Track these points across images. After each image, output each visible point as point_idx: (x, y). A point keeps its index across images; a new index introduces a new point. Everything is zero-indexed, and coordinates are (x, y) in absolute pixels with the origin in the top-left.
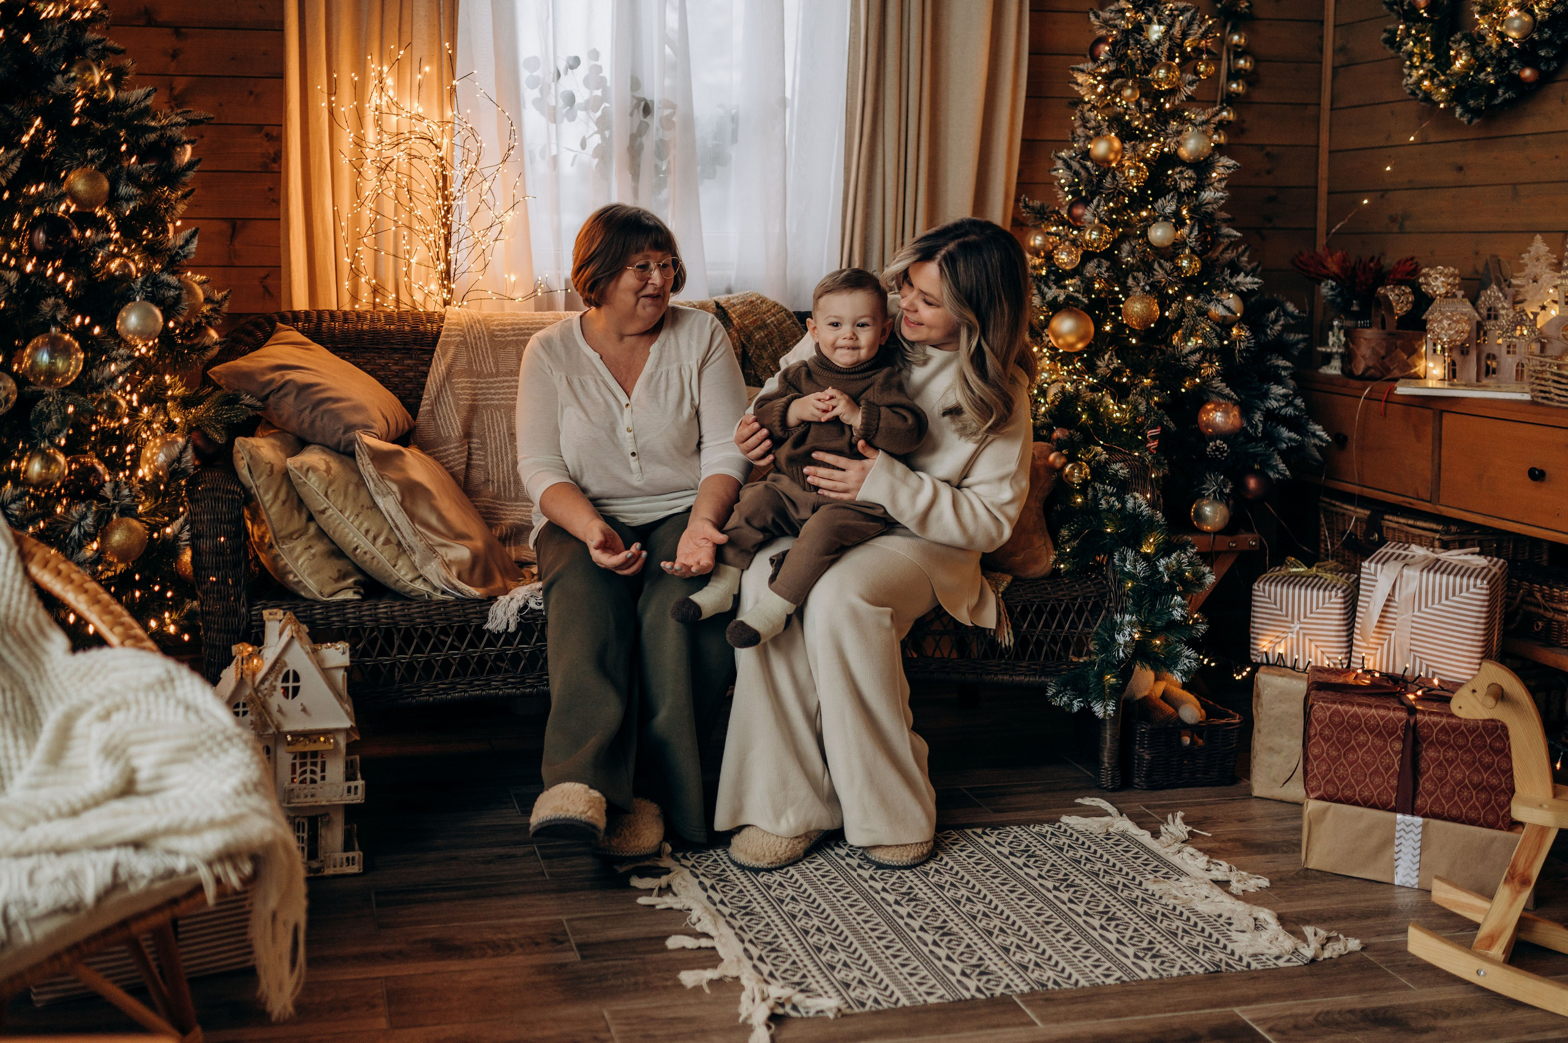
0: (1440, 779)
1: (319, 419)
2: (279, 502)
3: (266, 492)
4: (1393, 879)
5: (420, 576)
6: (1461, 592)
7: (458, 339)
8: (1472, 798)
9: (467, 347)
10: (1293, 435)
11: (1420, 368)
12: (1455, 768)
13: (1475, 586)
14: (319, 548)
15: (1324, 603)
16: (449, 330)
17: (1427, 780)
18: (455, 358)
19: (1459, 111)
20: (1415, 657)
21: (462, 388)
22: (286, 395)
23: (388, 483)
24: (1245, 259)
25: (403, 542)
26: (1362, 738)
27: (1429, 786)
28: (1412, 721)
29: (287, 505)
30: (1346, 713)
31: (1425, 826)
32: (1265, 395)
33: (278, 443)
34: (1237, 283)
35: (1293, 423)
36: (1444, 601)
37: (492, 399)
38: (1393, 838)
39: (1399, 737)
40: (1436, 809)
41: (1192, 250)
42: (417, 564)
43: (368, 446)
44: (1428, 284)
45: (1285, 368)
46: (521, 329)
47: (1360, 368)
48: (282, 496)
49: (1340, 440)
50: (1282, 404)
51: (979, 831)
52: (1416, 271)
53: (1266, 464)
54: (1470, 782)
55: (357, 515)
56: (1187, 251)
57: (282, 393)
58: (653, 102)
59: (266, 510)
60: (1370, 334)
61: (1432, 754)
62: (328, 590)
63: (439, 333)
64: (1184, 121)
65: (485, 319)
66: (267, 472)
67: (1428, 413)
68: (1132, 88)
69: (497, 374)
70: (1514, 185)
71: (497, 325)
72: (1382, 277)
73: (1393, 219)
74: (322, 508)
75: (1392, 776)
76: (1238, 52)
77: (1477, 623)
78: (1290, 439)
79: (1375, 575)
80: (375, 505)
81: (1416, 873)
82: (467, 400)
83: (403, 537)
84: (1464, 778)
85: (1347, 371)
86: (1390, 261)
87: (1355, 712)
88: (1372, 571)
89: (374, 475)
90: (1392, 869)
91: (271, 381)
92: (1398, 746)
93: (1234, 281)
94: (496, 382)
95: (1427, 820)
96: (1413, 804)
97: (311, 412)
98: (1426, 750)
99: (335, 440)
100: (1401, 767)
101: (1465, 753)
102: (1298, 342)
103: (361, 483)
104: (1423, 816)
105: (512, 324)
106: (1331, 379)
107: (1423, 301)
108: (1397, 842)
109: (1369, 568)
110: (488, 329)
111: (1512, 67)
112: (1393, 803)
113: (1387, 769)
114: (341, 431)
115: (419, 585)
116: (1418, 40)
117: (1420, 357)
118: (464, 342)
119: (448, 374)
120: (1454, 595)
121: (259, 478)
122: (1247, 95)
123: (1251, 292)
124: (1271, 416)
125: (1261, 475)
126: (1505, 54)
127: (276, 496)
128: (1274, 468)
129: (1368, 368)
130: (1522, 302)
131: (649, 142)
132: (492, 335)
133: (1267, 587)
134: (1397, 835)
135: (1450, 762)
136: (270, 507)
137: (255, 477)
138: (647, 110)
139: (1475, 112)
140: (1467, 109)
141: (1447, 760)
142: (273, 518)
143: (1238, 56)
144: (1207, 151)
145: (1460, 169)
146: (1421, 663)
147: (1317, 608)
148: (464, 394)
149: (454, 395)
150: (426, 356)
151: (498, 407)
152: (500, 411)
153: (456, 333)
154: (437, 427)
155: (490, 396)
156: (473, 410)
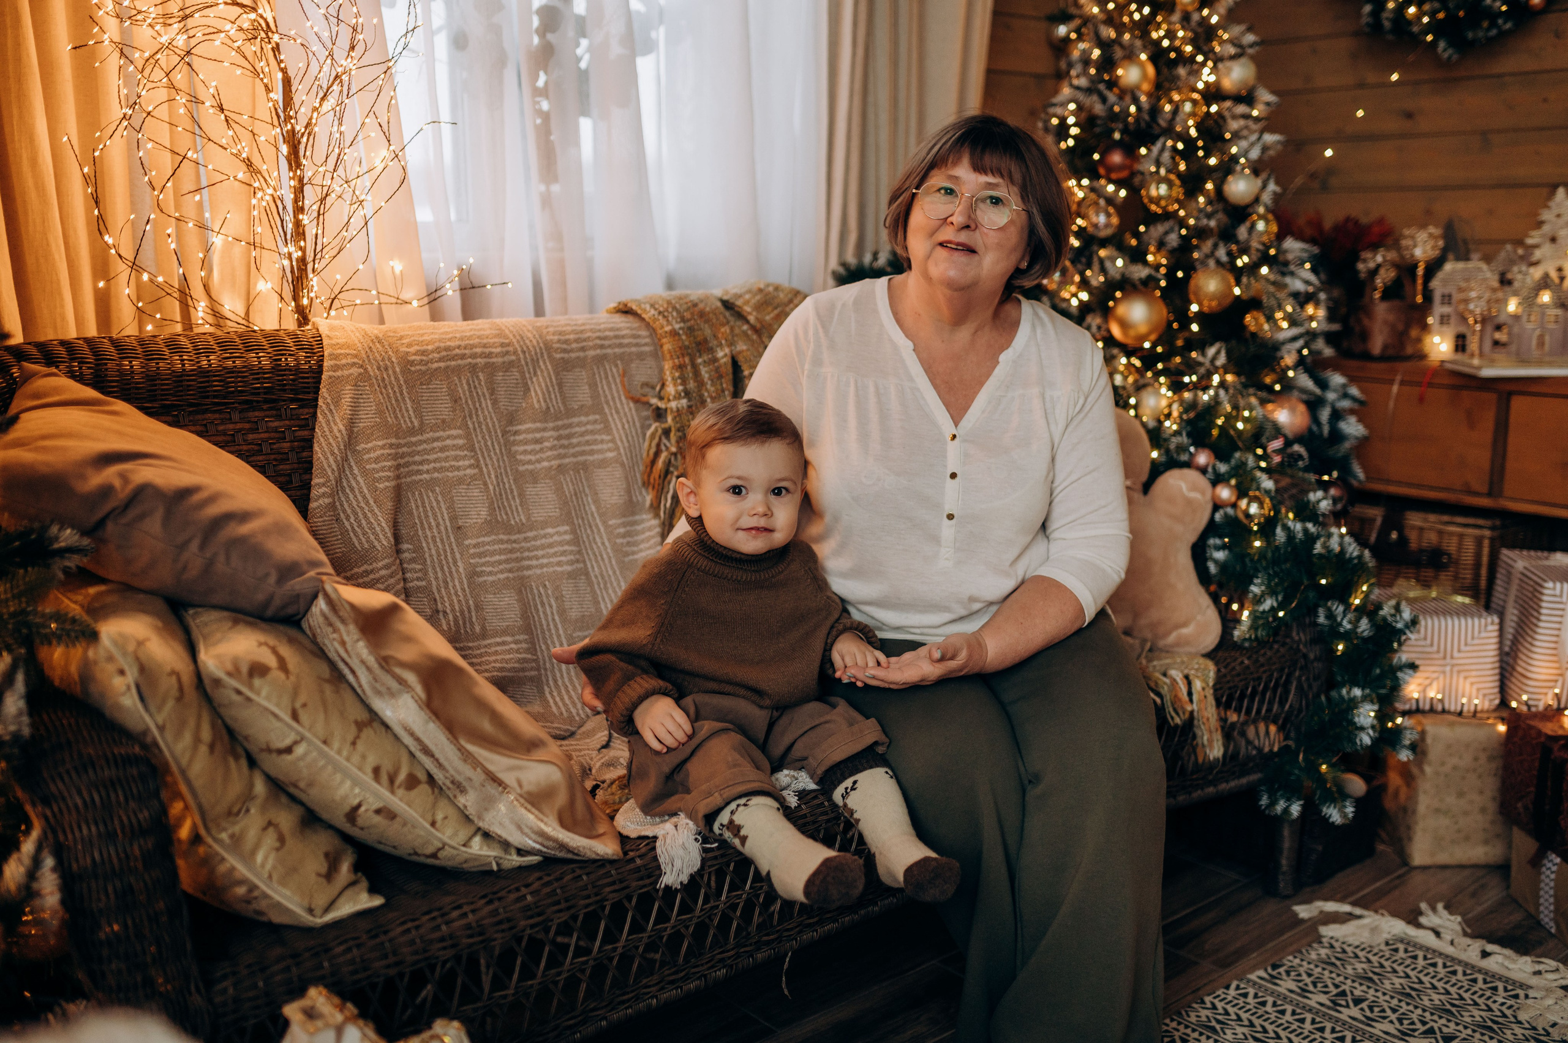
1: (222, 558)
2: (203, 749)
3: (178, 734)
5: (479, 829)
7: (354, 371)
14: (286, 819)
16: (335, 357)
18: (355, 407)
21: (377, 460)
22: (142, 517)
23: (398, 670)
25: (439, 776)
29: (218, 747)
33: (160, 624)
37: (419, 472)
42: (471, 811)
48: (206, 734)
55: (354, 743)
57: (131, 514)
59: (183, 772)
62: (321, 901)
63: (321, 367)
66: (174, 692)
69: (421, 430)
74: (288, 742)
80: (374, 718)
82: (388, 479)
83: (440, 766)
89: (371, 660)
91: (106, 491)
94: (421, 442)
97: (203, 546)
99: (260, 597)
103: (337, 676)
110: (396, 352)
114: (272, 579)
115: (477, 847)
118: (364, 376)
119: (350, 437)
121: (160, 709)
127: (197, 740)
132: (406, 363)
136: (191, 761)
137: (153, 709)
142: (198, 783)
148: (382, 469)
149: (365, 473)
150: (305, 412)
151: (430, 485)
152: (433, 491)
153: (350, 360)
154: (344, 532)
155: (415, 468)
156: (399, 496)
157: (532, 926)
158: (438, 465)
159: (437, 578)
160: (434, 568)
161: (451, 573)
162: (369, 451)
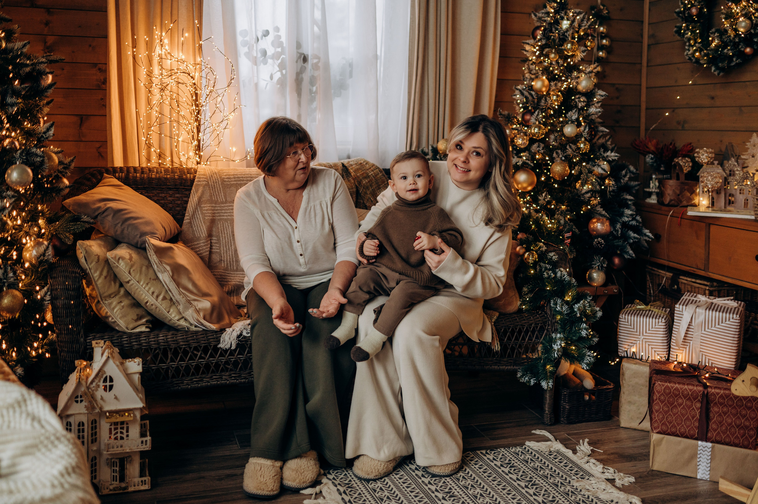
0: (720, 423)
1: (126, 229)
2: (103, 277)
3: (95, 272)
4: (697, 475)
5: (183, 317)
6: (726, 321)
7: (204, 183)
8: (736, 432)
9: (209, 187)
10: (636, 235)
11: (696, 201)
12: (727, 417)
13: (733, 318)
14: (126, 302)
15: (655, 326)
16: (200, 178)
17: (713, 423)
18: (203, 193)
19: (713, 69)
20: (702, 355)
21: (207, 210)
22: (107, 216)
23: (165, 265)
24: (609, 143)
25: (173, 298)
26: (680, 401)
27: (714, 426)
28: (706, 392)
29: (108, 278)
30: (672, 387)
31: (713, 447)
32: (622, 215)
33: (103, 243)
34: (607, 156)
35: (636, 229)
36: (717, 326)
37: (223, 216)
38: (697, 454)
39: (699, 400)
40: (718, 438)
41: (585, 138)
42: (181, 311)
43: (153, 245)
44: (699, 157)
45: (630, 200)
46: (238, 178)
47: (667, 200)
48: (105, 273)
49: (658, 237)
50: (630, 219)
51: (484, 452)
52: (692, 150)
53: (623, 250)
54: (735, 424)
55: (147, 284)
56: (583, 139)
57: (105, 214)
58: (308, 55)
59: (95, 282)
60: (672, 183)
61: (716, 409)
62: (131, 326)
63: (194, 180)
64: (580, 71)
65: (219, 172)
66: (96, 260)
67: (704, 224)
68: (554, 53)
69: (226, 202)
70: (740, 107)
71: (226, 175)
72: (676, 153)
73: (679, 123)
74: (127, 280)
75: (695, 421)
76: (603, 36)
77: (734, 337)
78: (635, 238)
79: (682, 312)
80: (157, 278)
81: (708, 473)
82: (209, 216)
83: (173, 296)
84: (732, 422)
85: (660, 202)
86: (680, 144)
87: (677, 387)
88: (681, 310)
89: (157, 261)
90: (696, 471)
91: (99, 208)
92: (699, 405)
93: (605, 155)
95: (714, 444)
96: (707, 435)
97: (121, 225)
98: (713, 408)
99: (135, 241)
100: (700, 416)
101: (732, 408)
102: (636, 186)
103: (149, 265)
104: (711, 442)
105: (234, 175)
106: (652, 205)
107: (697, 166)
108: (698, 456)
109: (679, 308)
110: (221, 177)
111: (740, 47)
112: (696, 435)
113: (693, 418)
114: (138, 236)
115: (182, 323)
116: (693, 32)
117: (696, 195)
118: (208, 185)
119: (199, 202)
120: (722, 323)
121: (91, 264)
122: (607, 58)
123: (614, 160)
124: (625, 225)
125: (621, 256)
126: (737, 40)
127: (101, 274)
128: (627, 253)
129: (671, 200)
130: (747, 167)
131: (306, 77)
132: (223, 181)
133: (626, 317)
134: (699, 452)
135: (725, 413)
136: (98, 279)
137: (89, 264)
138: (305, 60)
139: (721, 69)
140: (717, 68)
141: (723, 413)
142: (99, 286)
143: (603, 38)
144: (591, 87)
145: (713, 98)
146: (705, 358)
147: (652, 328)
148: (208, 213)
149: (202, 213)
150: (187, 192)
151: (226, 220)
152: (227, 222)
153: (203, 180)
154: (193, 231)
155: (222, 214)
156: (213, 222)
157: (185, 345)
158: (230, 214)
162: (205, 207)
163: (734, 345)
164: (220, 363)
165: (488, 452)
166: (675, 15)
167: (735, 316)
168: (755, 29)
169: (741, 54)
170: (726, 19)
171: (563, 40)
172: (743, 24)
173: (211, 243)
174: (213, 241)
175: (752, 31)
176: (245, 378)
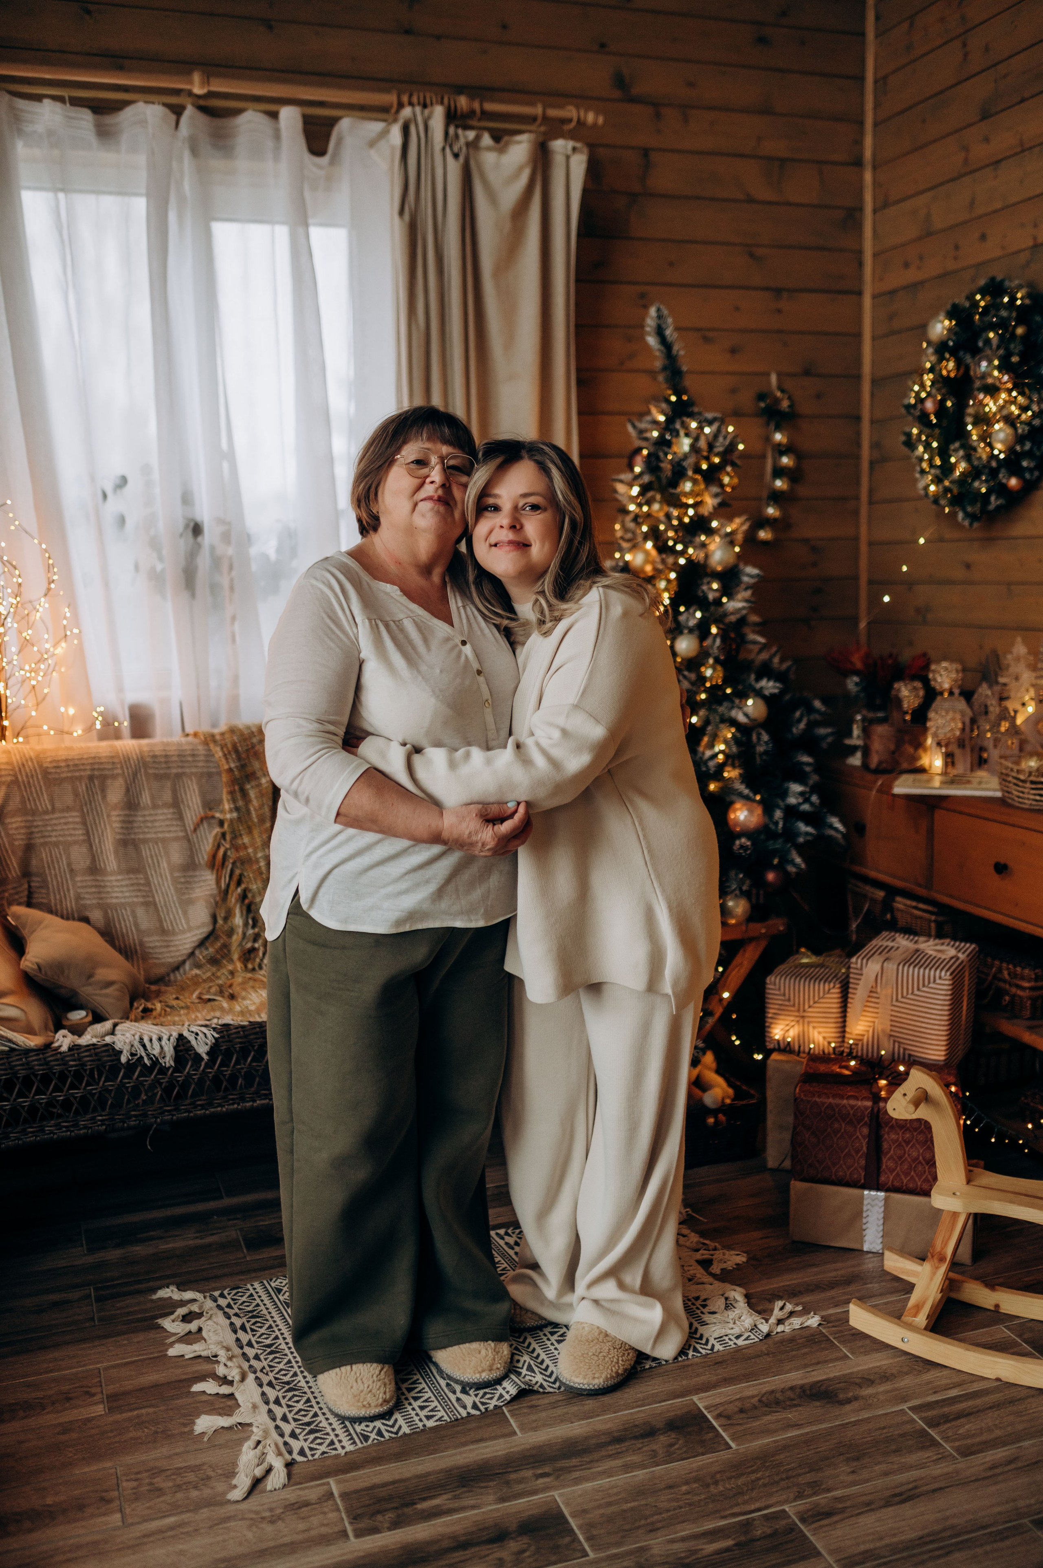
0: (900, 1158)
4: (862, 1246)
6: (929, 983)
7: (9, 778)
8: (925, 1172)
9: (18, 785)
10: (809, 829)
11: (925, 761)
12: (911, 1147)
13: (940, 978)
17: (889, 1159)
18: (7, 798)
19: (961, 515)
20: (894, 1041)
21: (17, 828)
26: (836, 1126)
27: (891, 1164)
28: (876, 1110)
30: (823, 1103)
31: (886, 1199)
32: (785, 794)
34: (762, 688)
35: (808, 818)
36: (916, 992)
38: (861, 1212)
39: (866, 1124)
40: (896, 1184)
41: (717, 660)
44: (935, 680)
45: (808, 764)
46: (76, 765)
47: (874, 761)
49: (857, 828)
50: (800, 800)
51: (502, 1232)
52: (926, 667)
53: (785, 860)
54: (924, 1159)
56: (711, 661)
58: (203, 522)
60: (881, 730)
61: (893, 1136)
64: (710, 532)
65: (37, 756)
68: (660, 502)
69: (52, 812)
70: (1009, 584)
71: (51, 762)
72: (899, 672)
73: (918, 611)
75: (861, 1157)
76: (781, 450)
77: (941, 1010)
78: (807, 834)
79: (861, 969)
81: (880, 1240)
82: (22, 840)
84: (918, 1155)
85: (865, 765)
86: (906, 656)
87: (830, 1103)
88: (859, 966)
90: (861, 1239)
92: (865, 1131)
93: (758, 686)
94: (51, 819)
95: (888, 1194)
96: (878, 1180)
98: (888, 1134)
100: (868, 1148)
101: (920, 1133)
104: (887, 1190)
105: (66, 760)
106: (855, 767)
107: (931, 695)
108: (865, 1215)
109: (856, 963)
110: (41, 766)
111: (1001, 476)
112: (863, 1181)
113: (857, 1152)
116: (928, 446)
117: (925, 750)
118: (16, 781)
120: (924, 986)
122: (790, 491)
123: (773, 695)
124: (792, 813)
125: (780, 868)
126: (994, 464)
128: (792, 862)
129: (880, 763)
130: (1007, 698)
131: (203, 562)
132: (46, 772)
133: (777, 981)
134: (865, 1208)
135: (907, 1142)
138: (198, 530)
139: (973, 517)
140: (967, 515)
141: (905, 1141)
143: (781, 454)
144: (731, 560)
145: (968, 566)
146: (899, 1047)
147: (819, 998)
148: (19, 834)
149: (8, 835)
151: (56, 844)
152: (58, 848)
153: (7, 772)
155: (47, 834)
156: (29, 849)
158: (61, 833)
159: (55, 899)
160: (54, 894)
161: (65, 897)
162: (12, 823)
163: (943, 1023)
164: (38, 1105)
165: (510, 1231)
166: (903, 411)
167: (943, 973)
168: (1022, 444)
169: (1002, 490)
170: (974, 424)
171: (679, 474)
172: (1002, 436)
173: (30, 887)
174: (33, 884)
175: (1018, 448)
176: (85, 1127)
